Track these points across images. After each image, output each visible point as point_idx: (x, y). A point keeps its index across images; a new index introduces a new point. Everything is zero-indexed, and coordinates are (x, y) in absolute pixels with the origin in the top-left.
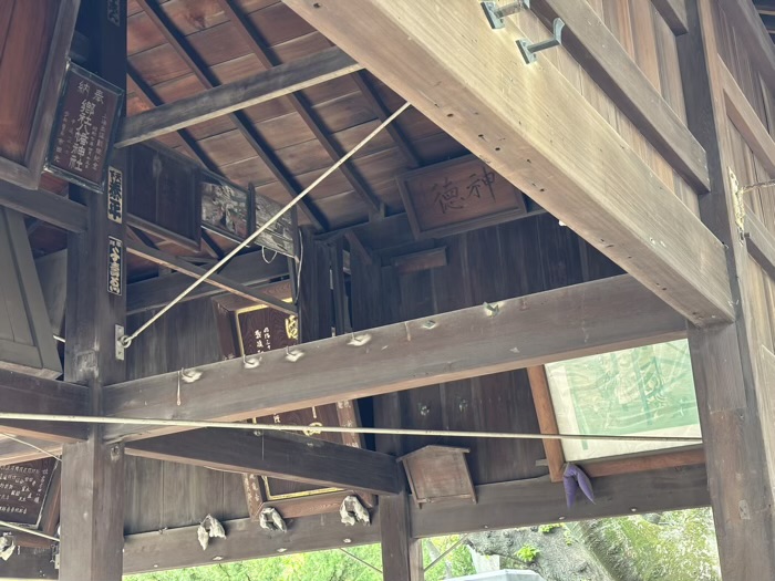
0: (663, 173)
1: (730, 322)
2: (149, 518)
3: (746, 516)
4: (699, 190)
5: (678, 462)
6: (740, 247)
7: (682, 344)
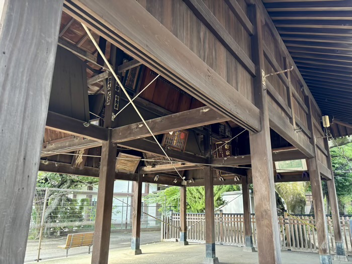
0: (306, 137)
1: (313, 157)
2: (198, 177)
3: (316, 185)
4: (310, 138)
5: (297, 174)
6: (315, 146)
7: (305, 160)
